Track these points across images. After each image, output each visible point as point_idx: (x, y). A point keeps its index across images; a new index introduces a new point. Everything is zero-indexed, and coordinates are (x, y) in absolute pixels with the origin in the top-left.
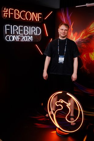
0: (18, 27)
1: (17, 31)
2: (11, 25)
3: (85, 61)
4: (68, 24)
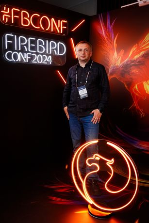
2: (14, 35)
3: (137, 96)
4: (109, 37)
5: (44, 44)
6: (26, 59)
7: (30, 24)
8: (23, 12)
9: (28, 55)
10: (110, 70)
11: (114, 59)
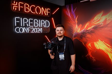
2: (20, 17)
4: (73, 17)
7: (30, 11)
8: (26, 4)
9: (29, 28)
10: (74, 35)
11: (76, 29)
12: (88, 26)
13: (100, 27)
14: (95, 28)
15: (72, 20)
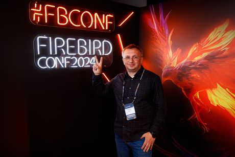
0: (66, 41)
1: (62, 48)
2: (48, 36)
3: (198, 106)
4: (163, 33)
5: (85, 44)
6: (64, 64)
7: (69, 22)
8: (59, 9)
9: (67, 59)
10: (164, 71)
11: (168, 58)
12: (195, 54)
13: (221, 55)
14: (210, 58)
15: (160, 38)
